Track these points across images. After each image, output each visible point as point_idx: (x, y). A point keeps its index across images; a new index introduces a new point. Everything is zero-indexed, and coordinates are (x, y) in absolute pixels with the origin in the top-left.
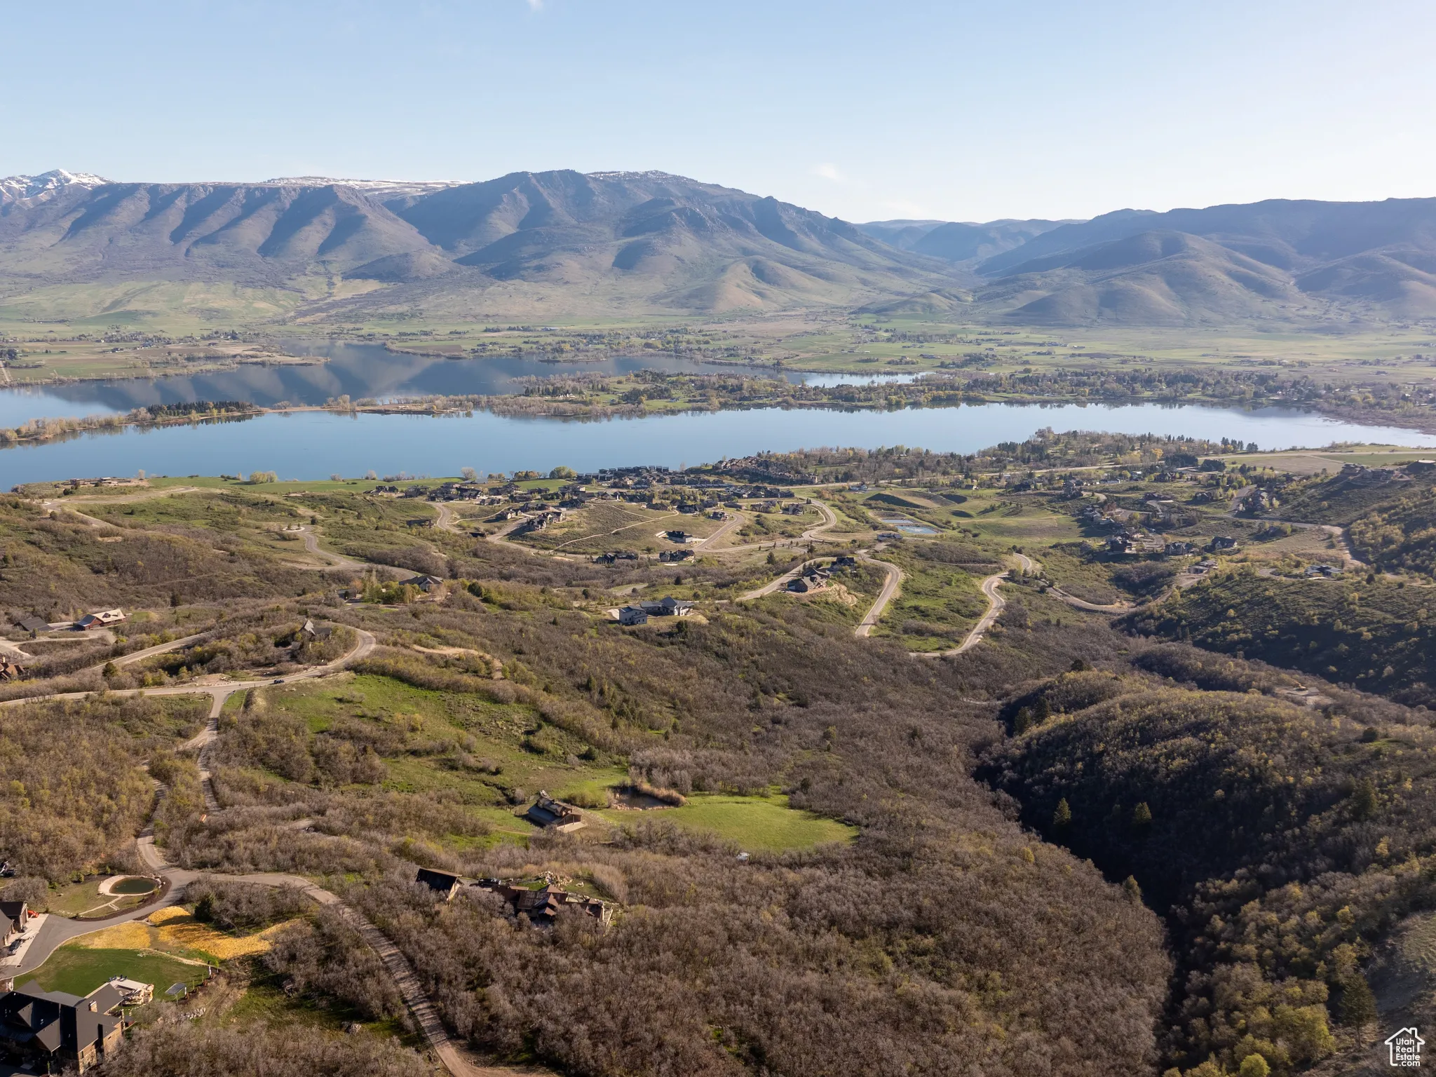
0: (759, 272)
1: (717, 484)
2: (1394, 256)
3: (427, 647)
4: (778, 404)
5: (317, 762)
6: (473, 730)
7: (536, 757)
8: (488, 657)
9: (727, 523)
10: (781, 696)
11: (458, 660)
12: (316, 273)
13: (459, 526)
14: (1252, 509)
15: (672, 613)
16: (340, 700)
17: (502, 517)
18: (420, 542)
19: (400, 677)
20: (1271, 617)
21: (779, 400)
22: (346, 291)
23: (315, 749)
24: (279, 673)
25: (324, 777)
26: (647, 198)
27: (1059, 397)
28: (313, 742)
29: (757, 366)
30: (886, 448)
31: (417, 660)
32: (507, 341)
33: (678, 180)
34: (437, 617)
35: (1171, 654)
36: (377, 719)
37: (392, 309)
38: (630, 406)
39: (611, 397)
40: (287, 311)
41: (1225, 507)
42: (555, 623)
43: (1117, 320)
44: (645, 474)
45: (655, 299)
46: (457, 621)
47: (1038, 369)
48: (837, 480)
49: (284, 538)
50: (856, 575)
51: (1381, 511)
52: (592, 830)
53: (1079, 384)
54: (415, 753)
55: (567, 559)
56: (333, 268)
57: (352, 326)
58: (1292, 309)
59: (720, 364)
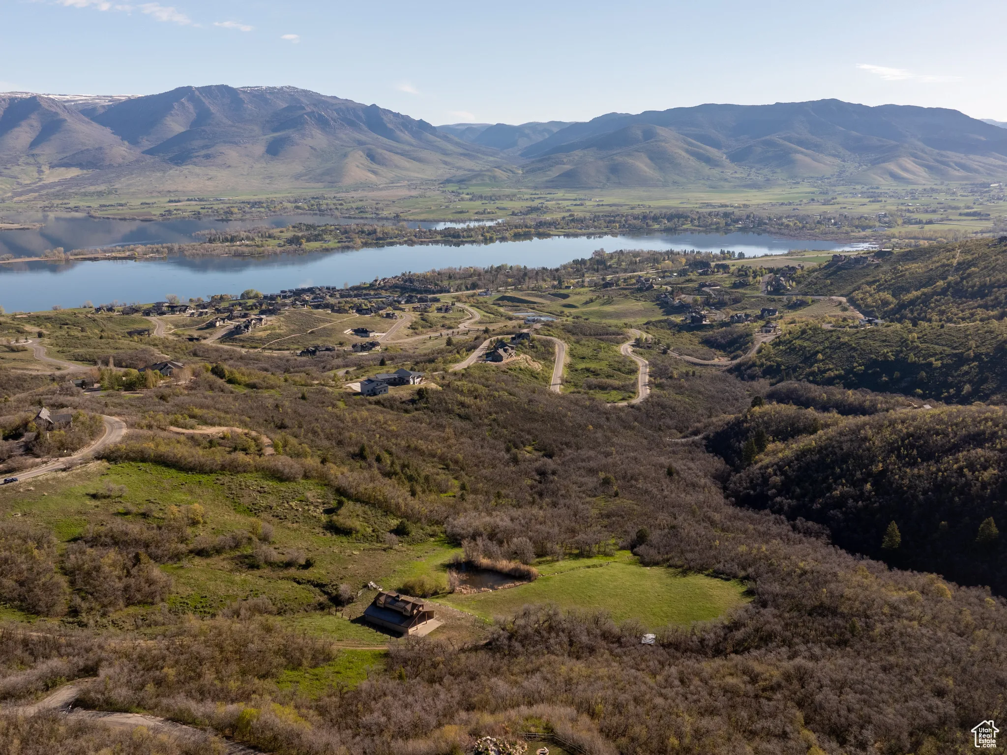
0: (371, 157)
1: (377, 296)
2: (785, 139)
3: (185, 427)
4: (406, 242)
5: (72, 583)
6: (264, 515)
7: (344, 539)
8: (254, 433)
9: (399, 320)
10: (529, 448)
11: (223, 438)
12: (28, 164)
13: (174, 334)
14: (778, 289)
15: (408, 382)
16: (94, 496)
17: (211, 325)
18: (143, 346)
19: (163, 462)
20: (853, 357)
21: (406, 239)
22: (52, 176)
23: (68, 565)
24: (11, 471)
25: (84, 605)
26: (285, 105)
27: (599, 231)
28: (64, 555)
29: (382, 219)
30: (495, 266)
31: (178, 442)
32: (187, 208)
33: (306, 93)
34: (187, 399)
35: (795, 390)
36: (145, 515)
37: (92, 189)
38: (294, 246)
39: (277, 242)
40: (5, 193)
41: (757, 289)
42: (303, 398)
43: (620, 183)
44: (318, 292)
45: (297, 177)
46: (209, 402)
47: (578, 214)
48: (467, 289)
49: (13, 350)
50: (533, 347)
51: (870, 284)
52: (453, 628)
53: (610, 222)
54: (201, 553)
55: (276, 354)
56: (41, 160)
57: (60, 202)
58: (729, 173)
59: (354, 218)
